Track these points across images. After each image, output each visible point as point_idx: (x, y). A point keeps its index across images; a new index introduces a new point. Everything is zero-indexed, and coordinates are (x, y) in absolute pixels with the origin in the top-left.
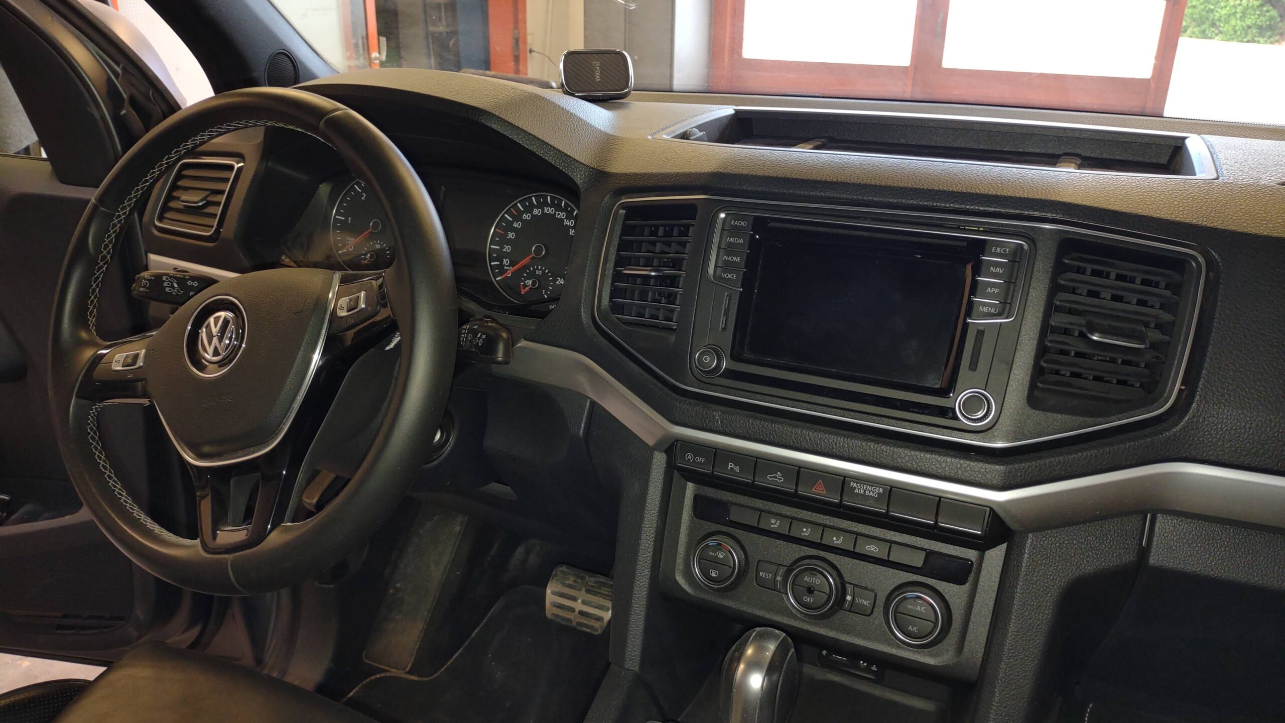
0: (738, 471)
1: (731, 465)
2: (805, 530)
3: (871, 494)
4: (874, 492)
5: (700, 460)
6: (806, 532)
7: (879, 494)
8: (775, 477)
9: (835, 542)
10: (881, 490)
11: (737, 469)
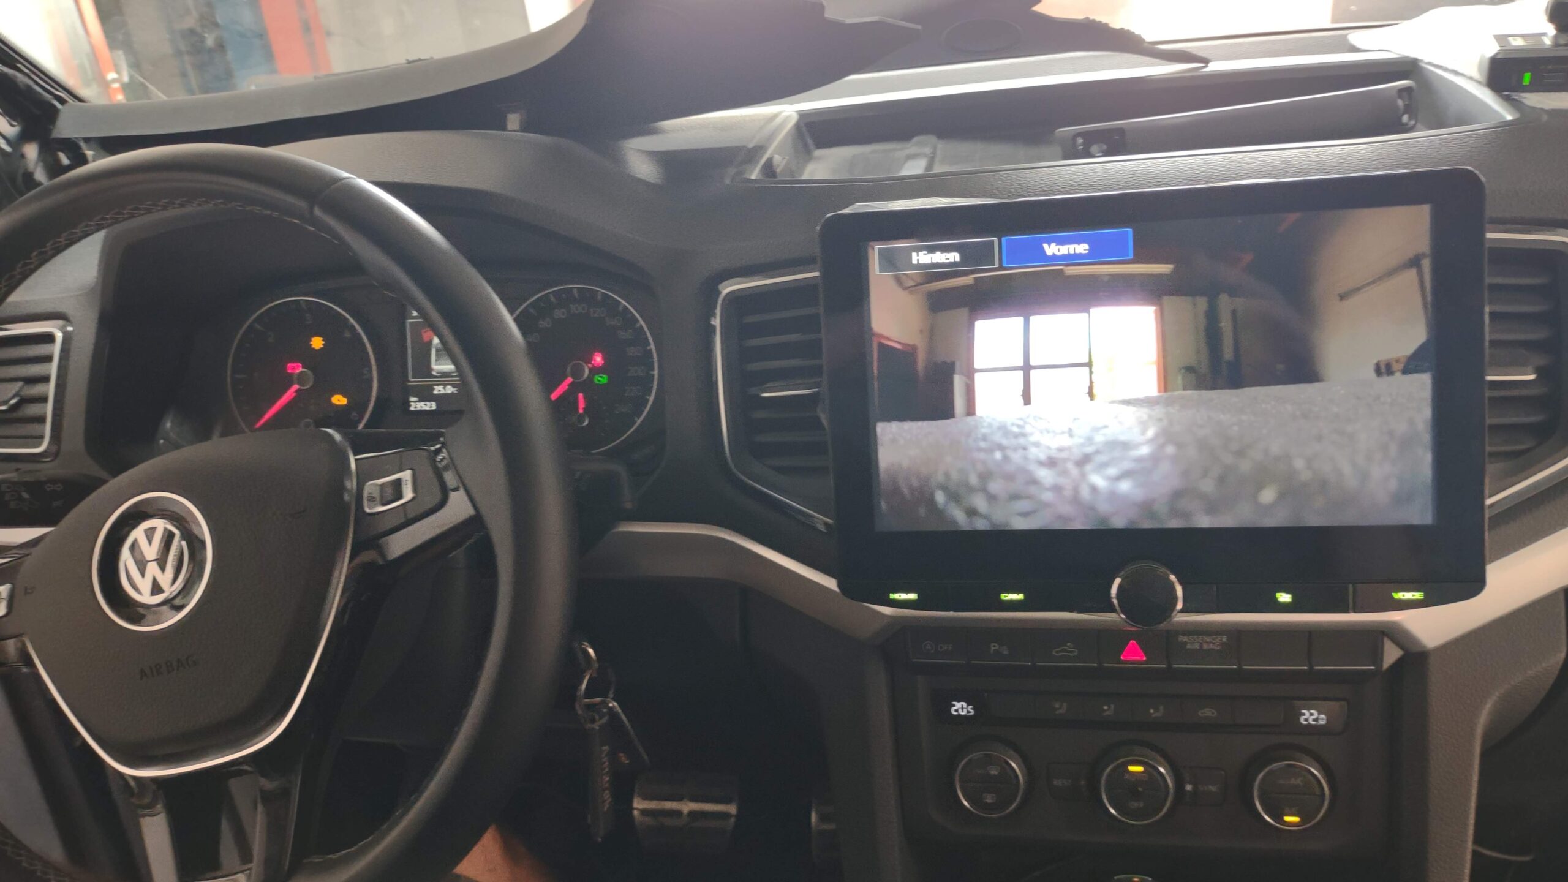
0: (1005, 652)
1: (994, 647)
2: (1106, 708)
3: (1211, 646)
4: (1213, 644)
5: (945, 647)
6: (1108, 710)
7: (1222, 644)
8: (1066, 651)
9: (1154, 716)
10: (1224, 639)
11: (1005, 651)
